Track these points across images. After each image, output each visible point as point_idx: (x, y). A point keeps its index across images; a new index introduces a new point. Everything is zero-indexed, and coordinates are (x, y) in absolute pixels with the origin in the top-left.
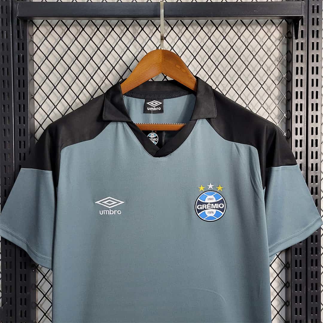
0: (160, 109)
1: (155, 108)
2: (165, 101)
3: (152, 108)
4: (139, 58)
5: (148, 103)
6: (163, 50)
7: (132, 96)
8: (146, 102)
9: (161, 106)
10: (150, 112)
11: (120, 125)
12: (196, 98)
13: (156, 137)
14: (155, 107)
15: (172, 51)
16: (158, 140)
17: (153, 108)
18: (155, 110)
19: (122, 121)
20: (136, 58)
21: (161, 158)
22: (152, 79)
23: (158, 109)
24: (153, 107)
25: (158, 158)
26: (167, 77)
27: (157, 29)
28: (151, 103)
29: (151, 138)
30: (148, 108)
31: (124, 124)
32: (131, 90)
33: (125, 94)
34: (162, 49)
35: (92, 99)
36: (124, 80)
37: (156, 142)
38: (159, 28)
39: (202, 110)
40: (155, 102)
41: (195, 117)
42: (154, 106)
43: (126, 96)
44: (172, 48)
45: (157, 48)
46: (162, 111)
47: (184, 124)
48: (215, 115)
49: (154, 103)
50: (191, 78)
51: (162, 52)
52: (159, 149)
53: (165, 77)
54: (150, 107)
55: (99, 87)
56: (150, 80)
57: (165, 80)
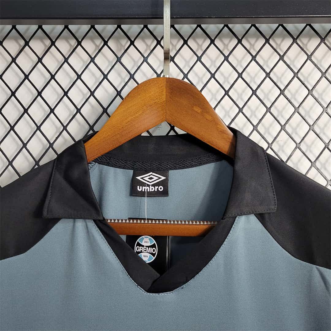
0: (161, 188)
1: (153, 187)
2: (172, 173)
3: (146, 188)
4: (124, 94)
5: (139, 178)
6: (169, 78)
7: (108, 164)
8: (135, 175)
9: (164, 183)
10: (142, 194)
11: (80, 224)
12: (234, 171)
13: (153, 246)
14: (152, 185)
15: (186, 80)
16: (156, 251)
17: (148, 188)
18: (153, 190)
19: (84, 218)
20: (119, 93)
21: (162, 294)
22: (148, 132)
23: (158, 189)
24: (148, 186)
25: (157, 295)
26: (176, 128)
27: (159, 43)
28: (145, 178)
29: (143, 246)
30: (138, 187)
31: (88, 224)
32: (108, 153)
33: (96, 161)
34: (168, 76)
35: (37, 166)
36: (95, 133)
37: (154, 255)
38: (162, 41)
39: (247, 197)
40: (151, 175)
41: (232, 211)
42: (150, 182)
43: (97, 164)
44: (186, 76)
45: (159, 76)
46: (165, 193)
47: (209, 223)
48: (273, 207)
49: (151, 178)
50: (223, 132)
51: (167, 82)
52: (159, 275)
53: (172, 128)
54: (143, 184)
55: (51, 145)
56: (145, 134)
57: (172, 133)
